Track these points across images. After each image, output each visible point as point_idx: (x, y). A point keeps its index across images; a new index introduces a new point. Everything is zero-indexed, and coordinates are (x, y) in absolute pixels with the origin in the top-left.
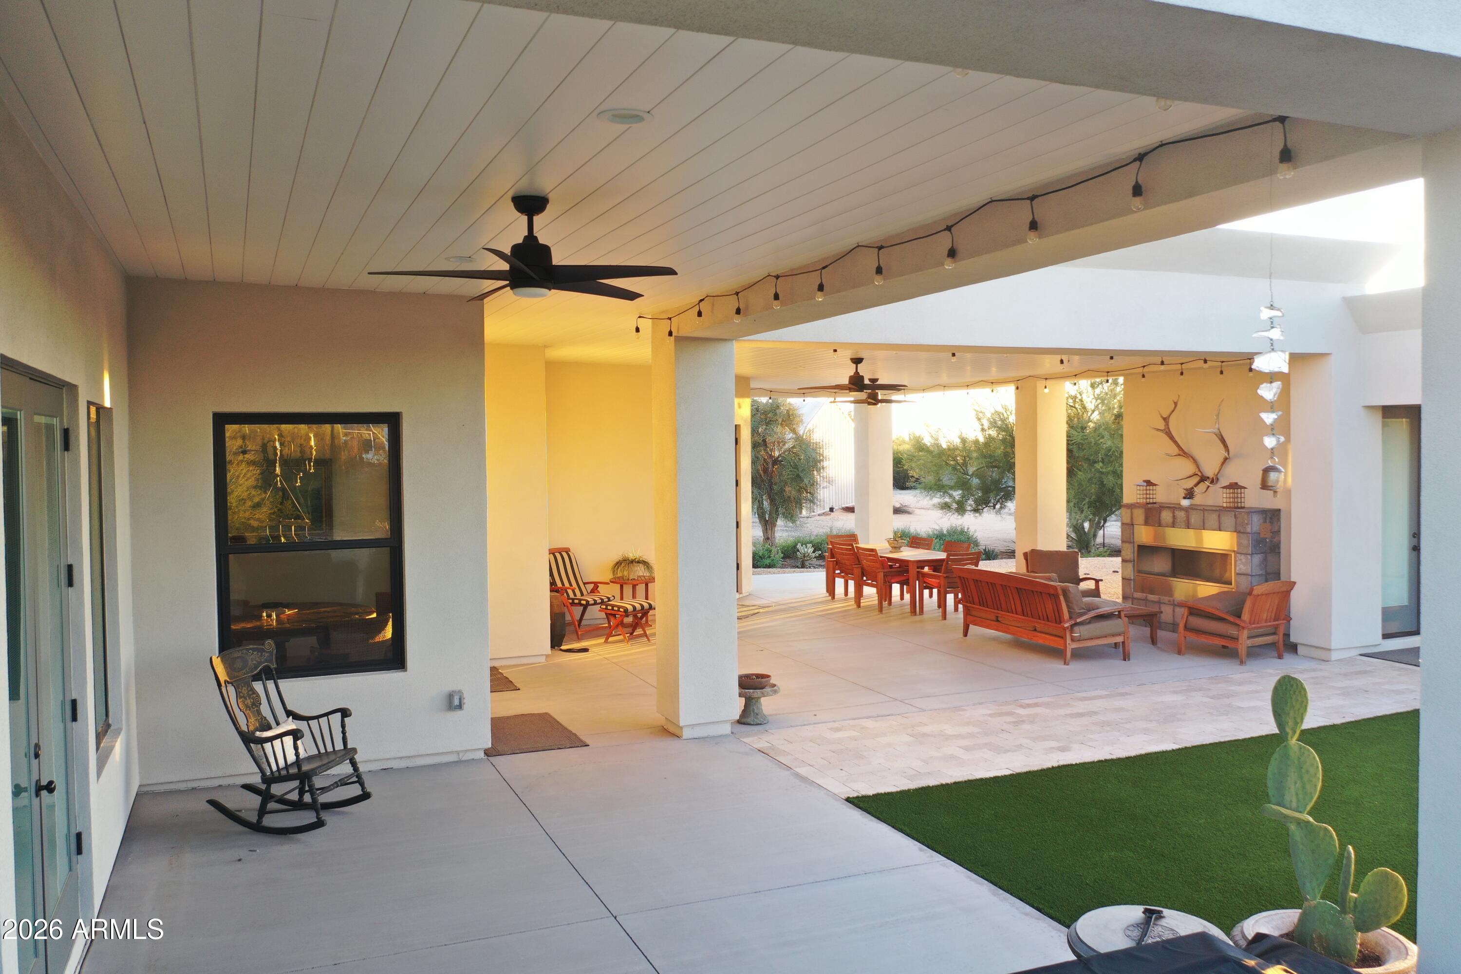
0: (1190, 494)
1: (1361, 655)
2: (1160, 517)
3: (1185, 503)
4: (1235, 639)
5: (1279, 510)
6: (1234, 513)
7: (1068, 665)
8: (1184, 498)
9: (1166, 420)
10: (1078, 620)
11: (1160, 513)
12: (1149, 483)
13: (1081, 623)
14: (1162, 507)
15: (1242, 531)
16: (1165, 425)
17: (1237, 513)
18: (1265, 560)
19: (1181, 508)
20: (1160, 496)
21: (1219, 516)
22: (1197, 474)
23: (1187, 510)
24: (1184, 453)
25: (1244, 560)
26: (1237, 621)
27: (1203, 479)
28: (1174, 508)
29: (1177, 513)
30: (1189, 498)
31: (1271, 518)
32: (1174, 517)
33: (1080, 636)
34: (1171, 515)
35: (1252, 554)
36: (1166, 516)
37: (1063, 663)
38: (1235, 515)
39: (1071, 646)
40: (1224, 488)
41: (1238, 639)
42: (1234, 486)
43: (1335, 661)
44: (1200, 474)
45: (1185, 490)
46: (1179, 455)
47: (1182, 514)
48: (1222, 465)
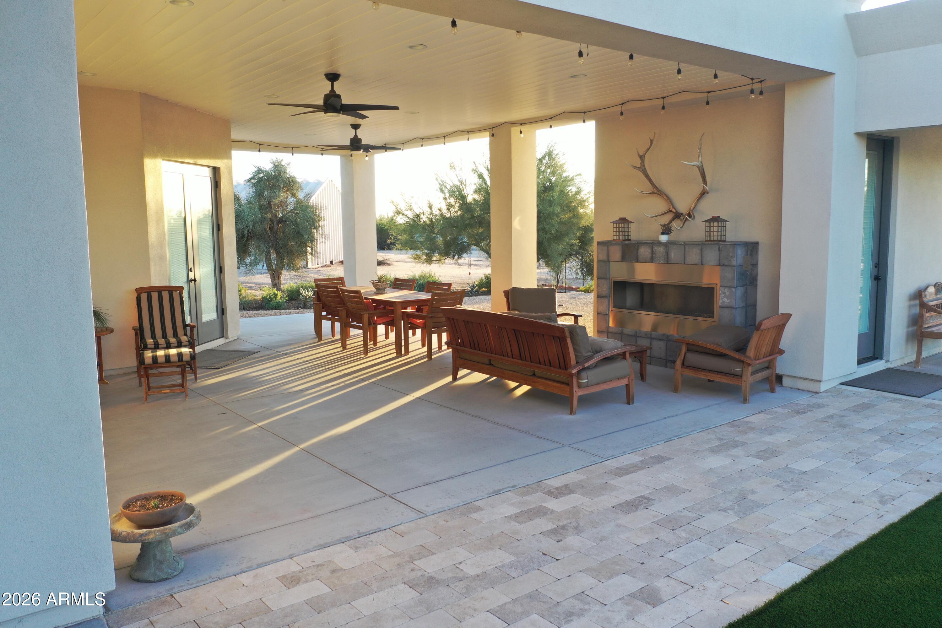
0: (667, 230)
1: (842, 384)
2: (637, 253)
3: (664, 238)
4: (739, 376)
5: (757, 243)
6: (718, 246)
7: (574, 414)
8: (663, 233)
9: (642, 157)
10: (586, 365)
11: (638, 249)
12: (623, 220)
13: (588, 368)
14: (640, 243)
15: (726, 264)
16: (641, 163)
17: (721, 246)
18: (746, 292)
19: (660, 243)
20: (635, 234)
21: (701, 249)
22: (671, 211)
23: (666, 245)
24: (657, 191)
25: (727, 293)
26: (742, 358)
27: (678, 216)
28: (653, 244)
29: (656, 248)
30: (667, 234)
31: (752, 251)
32: (653, 253)
33: (588, 382)
34: (650, 251)
35: (737, 287)
36: (644, 251)
37: (569, 412)
38: (719, 248)
39: (578, 393)
40: (706, 221)
41: (742, 376)
42: (716, 219)
43: (824, 392)
44: (674, 211)
45: (662, 225)
46: (653, 193)
47: (661, 249)
48: (698, 200)
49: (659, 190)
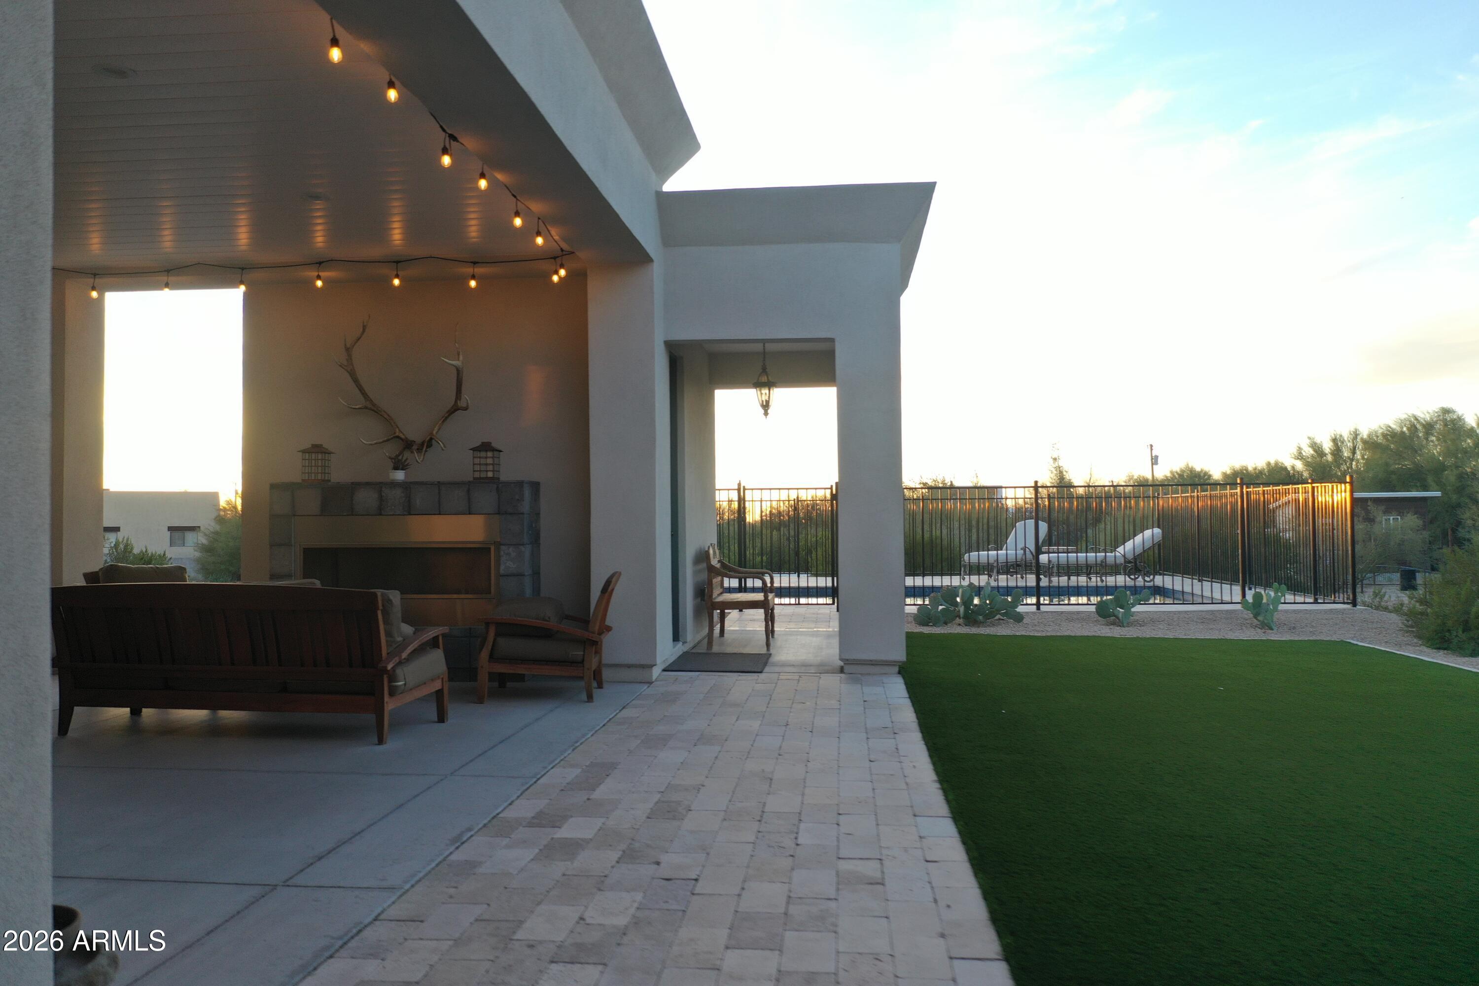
0: (398, 465)
2: (352, 502)
3: (400, 475)
4: (579, 663)
5: (538, 483)
6: (496, 486)
7: (384, 744)
8: (395, 469)
9: (349, 348)
10: (404, 655)
11: (351, 496)
12: (317, 449)
13: (406, 660)
14: (355, 486)
15: (508, 511)
16: (347, 360)
17: (500, 485)
18: (533, 552)
19: (394, 484)
21: (468, 491)
22: (398, 437)
23: (405, 486)
24: (372, 409)
25: (513, 554)
27: (408, 445)
28: (380, 485)
29: (386, 492)
30: (401, 470)
31: (535, 494)
32: (381, 499)
34: (375, 496)
35: (526, 544)
36: (364, 498)
38: (498, 487)
39: (390, 705)
40: (474, 449)
42: (486, 447)
43: (656, 680)
44: (403, 437)
45: (391, 458)
46: (366, 408)
47: (398, 493)
48: (443, 421)
49: (374, 405)
